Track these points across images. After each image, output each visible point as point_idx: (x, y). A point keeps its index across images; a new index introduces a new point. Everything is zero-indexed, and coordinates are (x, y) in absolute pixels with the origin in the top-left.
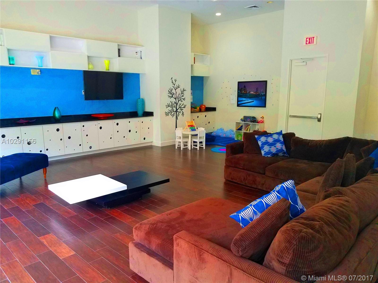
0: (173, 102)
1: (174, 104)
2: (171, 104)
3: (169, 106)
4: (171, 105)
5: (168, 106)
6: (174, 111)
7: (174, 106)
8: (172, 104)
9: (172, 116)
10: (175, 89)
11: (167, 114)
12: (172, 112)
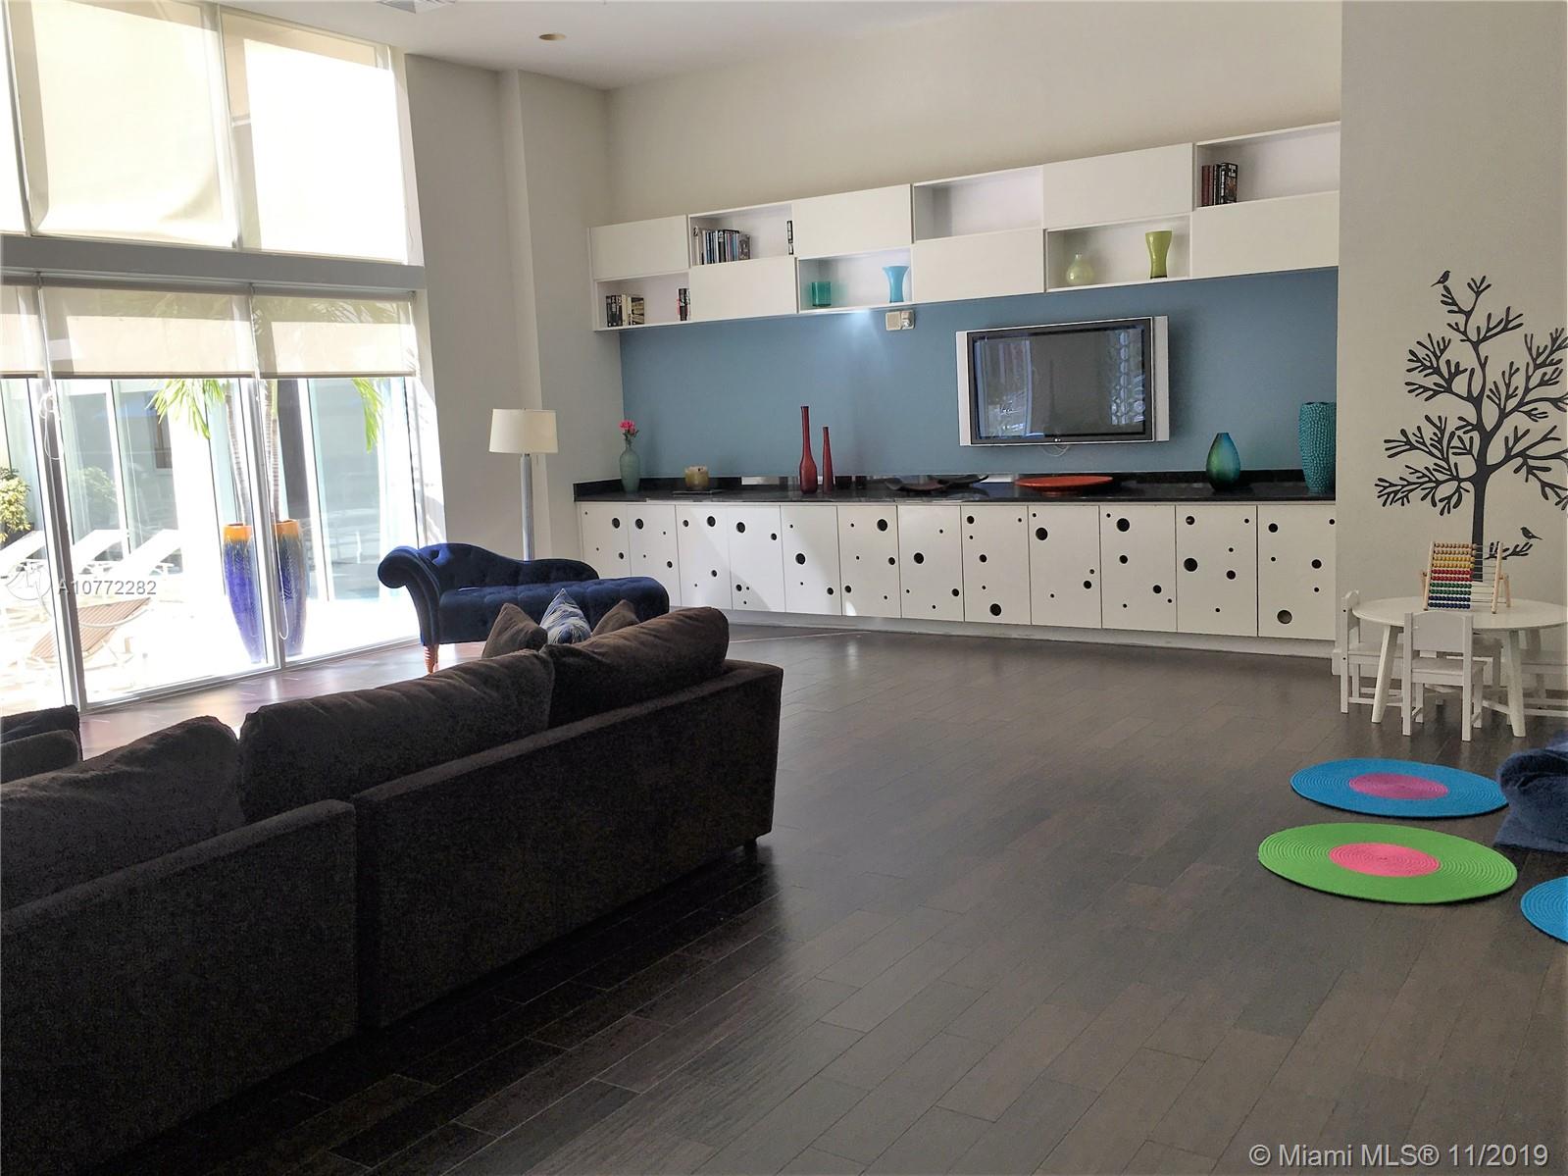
0: (1452, 425)
1: (1459, 433)
2: (1429, 432)
3: (1413, 448)
4: (1428, 443)
5: (1408, 442)
6: (1457, 478)
7: (1455, 442)
8: (1443, 432)
9: (1440, 505)
10: (1469, 340)
11: (1396, 493)
12: (1439, 483)
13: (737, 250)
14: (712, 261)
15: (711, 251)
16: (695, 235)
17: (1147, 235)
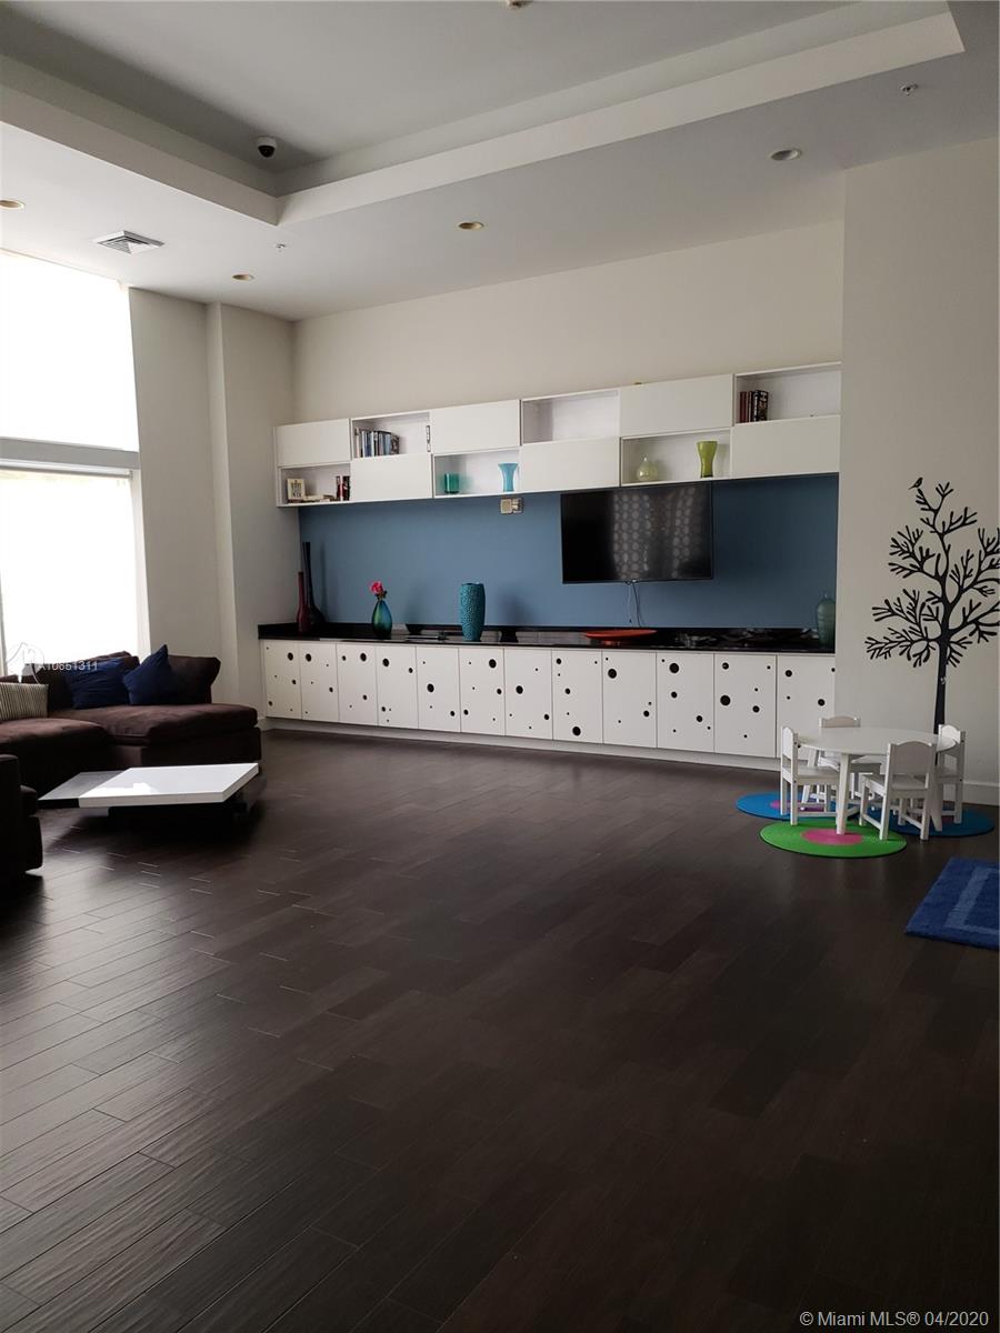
0: (923, 597)
1: (929, 603)
2: (906, 602)
3: (894, 614)
4: (905, 610)
5: (890, 610)
6: (926, 639)
7: (926, 611)
8: (916, 602)
9: (913, 660)
10: (936, 531)
11: (881, 649)
12: (913, 642)
13: (388, 448)
14: (369, 454)
15: (368, 447)
16: (356, 434)
17: (699, 444)
